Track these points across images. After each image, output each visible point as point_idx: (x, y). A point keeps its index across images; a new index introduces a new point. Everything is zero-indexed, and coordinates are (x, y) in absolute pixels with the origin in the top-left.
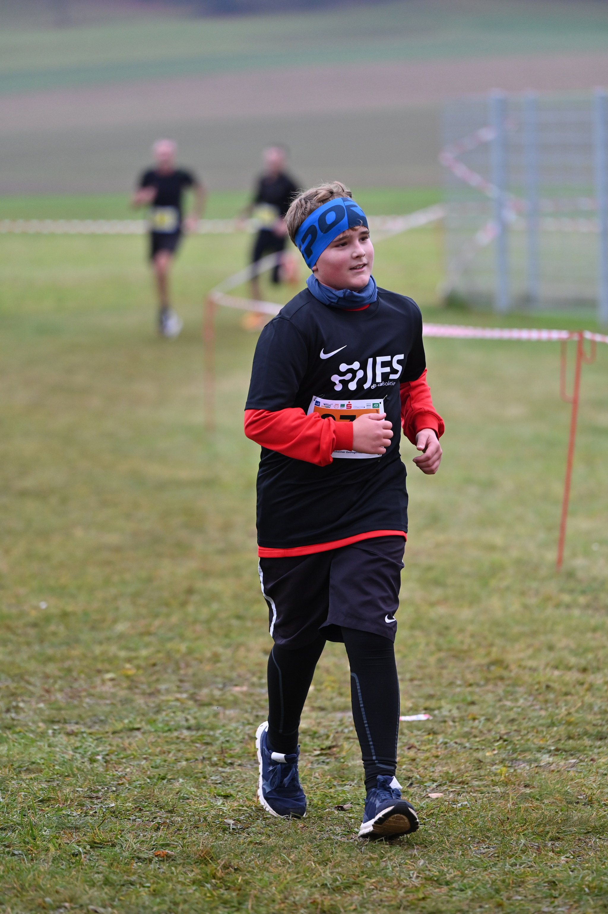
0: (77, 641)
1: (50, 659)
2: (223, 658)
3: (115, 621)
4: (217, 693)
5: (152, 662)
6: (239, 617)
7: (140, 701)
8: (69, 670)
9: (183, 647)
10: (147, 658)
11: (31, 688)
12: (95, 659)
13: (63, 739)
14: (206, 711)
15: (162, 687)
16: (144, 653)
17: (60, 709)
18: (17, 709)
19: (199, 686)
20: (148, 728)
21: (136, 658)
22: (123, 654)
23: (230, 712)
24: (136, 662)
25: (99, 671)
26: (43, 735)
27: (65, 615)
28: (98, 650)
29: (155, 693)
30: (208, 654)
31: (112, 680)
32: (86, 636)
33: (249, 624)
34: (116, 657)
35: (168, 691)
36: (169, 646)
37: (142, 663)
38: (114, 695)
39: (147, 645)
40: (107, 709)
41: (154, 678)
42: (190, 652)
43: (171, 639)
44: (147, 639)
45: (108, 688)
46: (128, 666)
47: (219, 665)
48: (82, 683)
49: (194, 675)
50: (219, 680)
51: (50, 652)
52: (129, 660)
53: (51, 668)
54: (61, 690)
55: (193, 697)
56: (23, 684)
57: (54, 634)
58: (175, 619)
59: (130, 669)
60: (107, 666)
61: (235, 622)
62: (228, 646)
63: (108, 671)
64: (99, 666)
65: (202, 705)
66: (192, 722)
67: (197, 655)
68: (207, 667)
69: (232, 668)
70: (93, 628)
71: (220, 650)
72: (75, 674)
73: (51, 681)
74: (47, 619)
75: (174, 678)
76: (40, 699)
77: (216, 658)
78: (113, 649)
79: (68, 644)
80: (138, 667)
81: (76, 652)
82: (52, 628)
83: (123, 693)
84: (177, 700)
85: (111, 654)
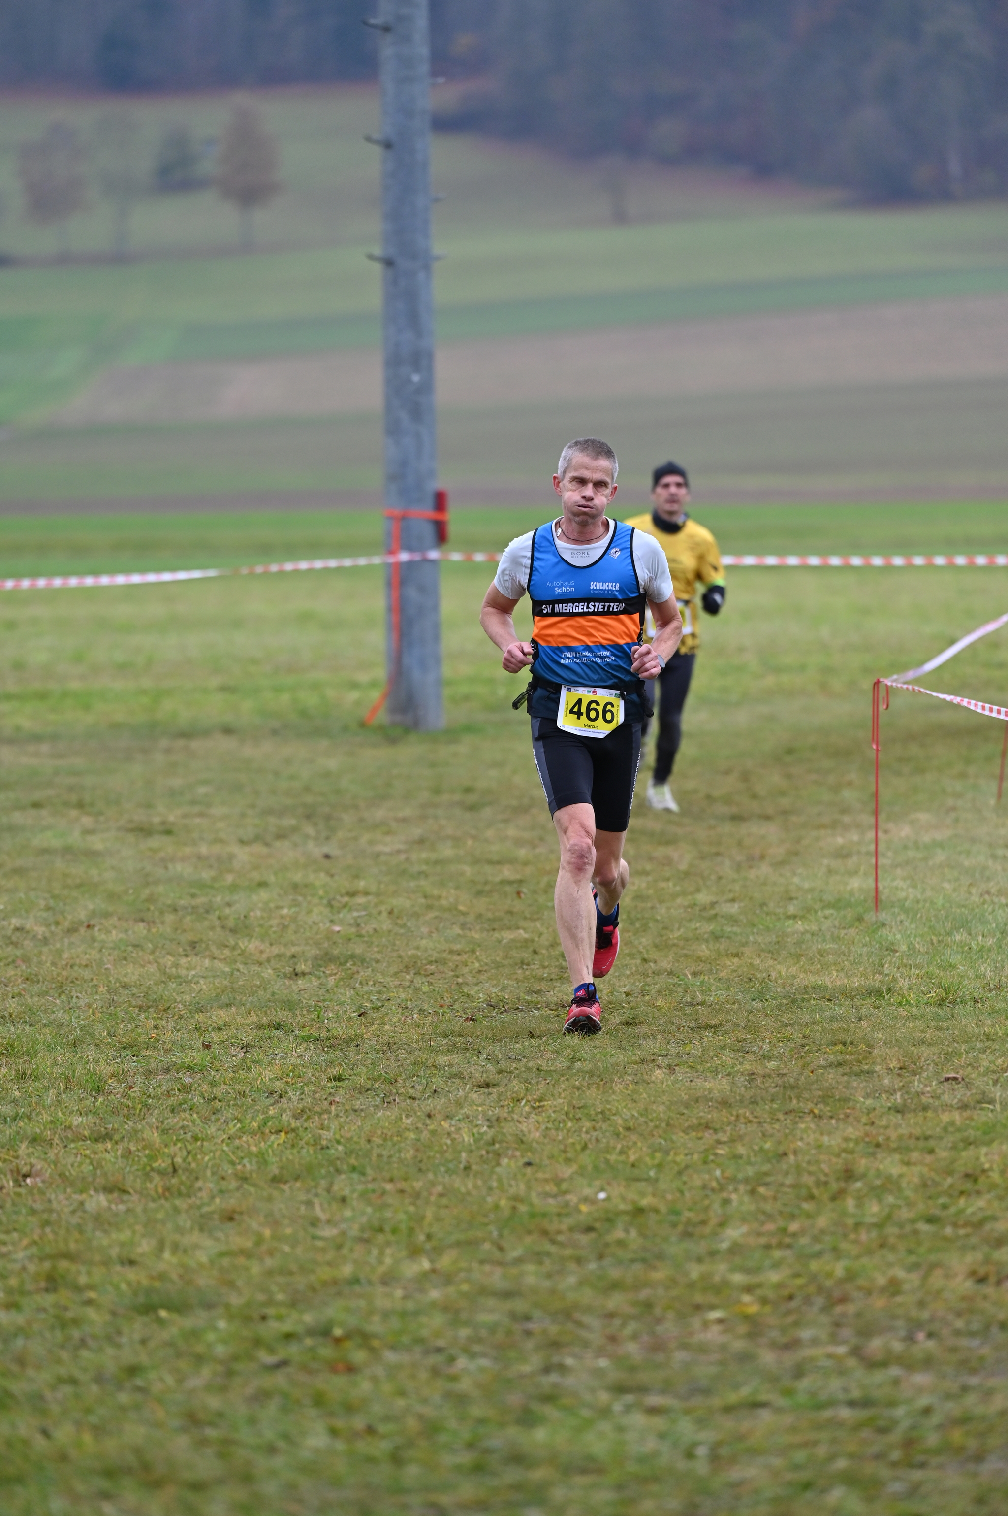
0: (661, 1256)
1: (615, 1286)
2: (906, 1287)
3: (722, 1224)
4: (897, 1346)
5: (786, 1292)
6: (931, 1220)
7: (768, 1358)
8: (648, 1305)
9: (839, 1269)
10: (779, 1286)
11: (585, 1334)
12: (691, 1285)
13: (638, 1419)
14: (879, 1376)
15: (805, 1334)
16: (774, 1277)
17: (633, 1369)
18: (562, 1368)
19: (866, 1332)
20: (781, 1402)
21: (760, 1285)
22: (738, 1278)
23: (921, 1379)
24: (759, 1292)
25: (698, 1308)
26: (605, 1412)
27: (639, 1211)
28: (695, 1271)
29: (793, 1345)
30: (881, 1281)
31: (720, 1321)
32: (675, 1248)
33: (949, 1231)
34: (726, 1283)
35: (815, 1342)
36: (814, 1266)
37: (771, 1294)
38: (723, 1348)
39: (776, 1265)
40: (713, 1370)
41: (790, 1319)
42: (851, 1276)
43: (818, 1255)
44: (777, 1254)
45: (713, 1335)
46: (746, 1298)
47: (899, 1299)
48: (669, 1328)
49: (859, 1315)
50: (900, 1323)
51: (615, 1273)
52: (749, 1289)
53: (616, 1301)
54: (635, 1337)
55: (856, 1352)
56: (570, 1326)
57: (621, 1243)
58: (822, 1222)
59: (750, 1304)
60: (712, 1299)
61: (923, 1227)
62: (915, 1267)
63: (712, 1307)
64: (699, 1298)
65: (873, 1364)
66: (856, 1394)
67: (861, 1282)
68: (879, 1303)
69: (921, 1304)
70: (687, 1235)
71: (901, 1274)
72: (658, 1311)
73: (617, 1322)
74: (610, 1219)
75: (824, 1319)
76: (600, 1352)
77: (894, 1287)
78: (720, 1270)
79: (644, 1261)
80: (764, 1301)
81: (658, 1275)
82: (618, 1234)
83: (739, 1345)
84: (830, 1356)
85: (717, 1279)
